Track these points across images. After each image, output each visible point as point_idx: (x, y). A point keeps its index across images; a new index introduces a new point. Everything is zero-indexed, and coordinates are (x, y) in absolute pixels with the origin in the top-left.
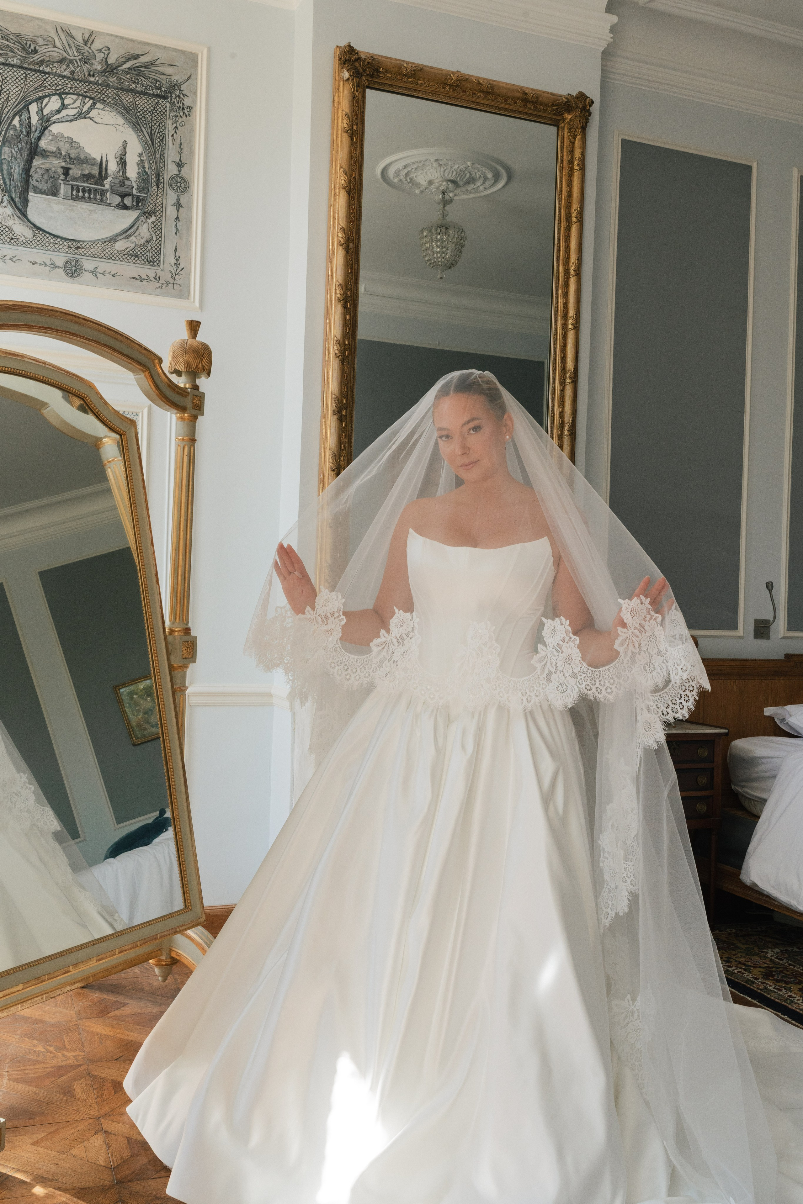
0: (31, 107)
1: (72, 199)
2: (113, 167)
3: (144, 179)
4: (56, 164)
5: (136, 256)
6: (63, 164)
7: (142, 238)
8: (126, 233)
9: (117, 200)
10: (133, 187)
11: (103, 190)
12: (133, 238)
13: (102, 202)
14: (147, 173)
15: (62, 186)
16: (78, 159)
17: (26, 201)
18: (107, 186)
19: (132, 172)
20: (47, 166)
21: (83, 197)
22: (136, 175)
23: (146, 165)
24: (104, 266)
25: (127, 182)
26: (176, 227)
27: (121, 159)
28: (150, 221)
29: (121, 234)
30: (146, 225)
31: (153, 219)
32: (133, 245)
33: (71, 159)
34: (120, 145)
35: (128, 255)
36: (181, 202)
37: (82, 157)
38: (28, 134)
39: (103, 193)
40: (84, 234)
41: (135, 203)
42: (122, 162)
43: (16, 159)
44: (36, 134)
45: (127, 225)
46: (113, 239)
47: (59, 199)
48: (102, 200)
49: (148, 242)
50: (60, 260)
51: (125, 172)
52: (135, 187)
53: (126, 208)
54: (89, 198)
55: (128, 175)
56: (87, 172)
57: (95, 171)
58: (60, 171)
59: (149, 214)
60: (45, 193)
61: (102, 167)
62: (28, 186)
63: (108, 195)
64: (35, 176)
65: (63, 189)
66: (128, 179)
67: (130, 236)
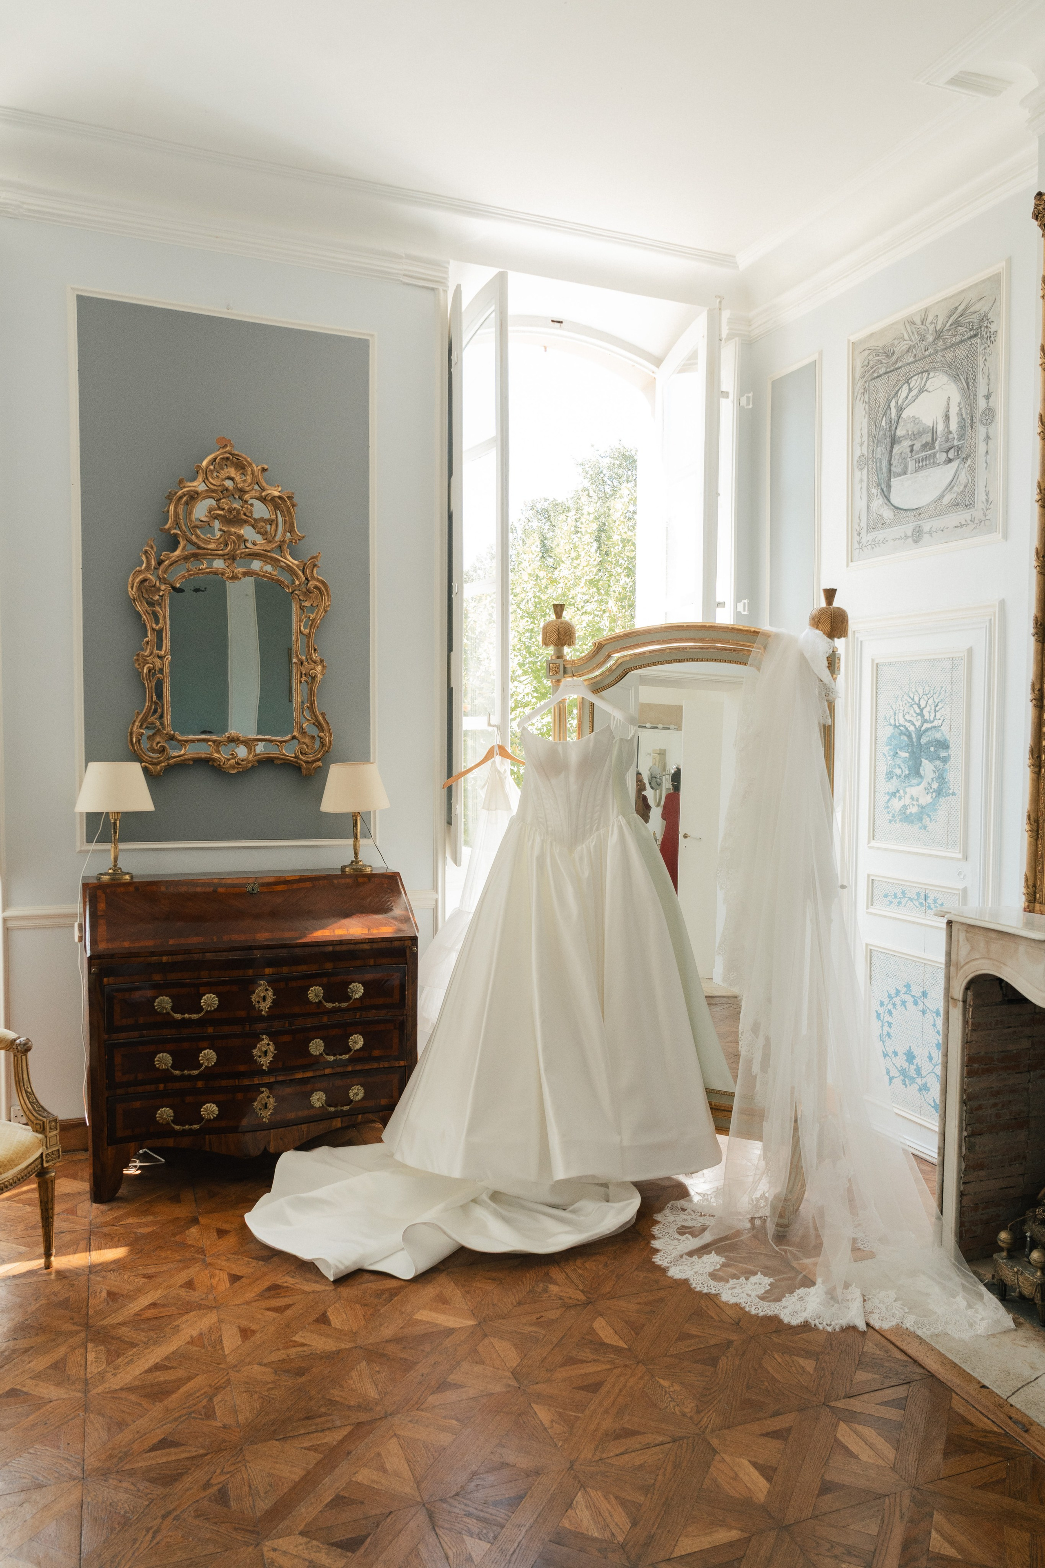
0: (891, 404)
1: (916, 471)
2: (941, 427)
3: (962, 427)
4: (906, 443)
5: (958, 505)
6: (910, 443)
7: (961, 485)
8: (950, 486)
9: (945, 454)
10: (954, 438)
11: (934, 453)
12: (955, 489)
13: (935, 464)
14: (963, 419)
15: (910, 463)
16: (919, 432)
17: (889, 486)
18: (937, 447)
19: (954, 426)
20: (901, 450)
21: (922, 466)
22: (957, 426)
23: (963, 412)
24: (937, 523)
25: (950, 436)
26: (986, 462)
27: (946, 415)
28: (966, 466)
29: (947, 488)
30: (964, 470)
31: (969, 462)
32: (955, 495)
33: (914, 435)
34: (946, 403)
35: (952, 506)
36: (990, 434)
37: (921, 429)
38: (890, 427)
39: (934, 456)
40: (925, 498)
41: (956, 454)
42: (947, 417)
43: (883, 454)
44: (895, 426)
45: (950, 478)
46: (942, 496)
47: (908, 476)
48: (934, 463)
49: (965, 487)
50: (909, 528)
51: (948, 428)
52: (956, 437)
53: (950, 461)
54: (926, 465)
55: (951, 429)
56: (924, 442)
57: (929, 439)
58: (908, 450)
59: (965, 459)
60: (900, 475)
61: (933, 432)
62: (890, 473)
63: (938, 456)
64: (894, 462)
65: (911, 465)
66: (951, 432)
67: (953, 487)
